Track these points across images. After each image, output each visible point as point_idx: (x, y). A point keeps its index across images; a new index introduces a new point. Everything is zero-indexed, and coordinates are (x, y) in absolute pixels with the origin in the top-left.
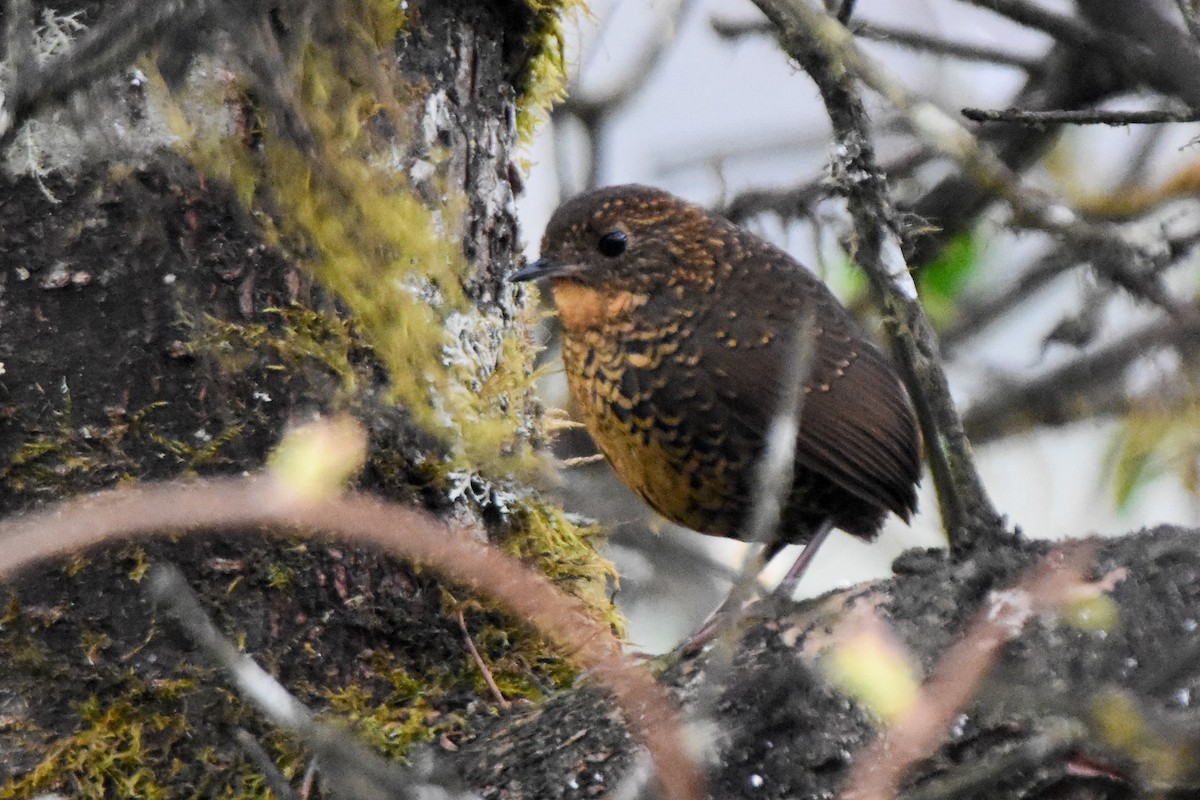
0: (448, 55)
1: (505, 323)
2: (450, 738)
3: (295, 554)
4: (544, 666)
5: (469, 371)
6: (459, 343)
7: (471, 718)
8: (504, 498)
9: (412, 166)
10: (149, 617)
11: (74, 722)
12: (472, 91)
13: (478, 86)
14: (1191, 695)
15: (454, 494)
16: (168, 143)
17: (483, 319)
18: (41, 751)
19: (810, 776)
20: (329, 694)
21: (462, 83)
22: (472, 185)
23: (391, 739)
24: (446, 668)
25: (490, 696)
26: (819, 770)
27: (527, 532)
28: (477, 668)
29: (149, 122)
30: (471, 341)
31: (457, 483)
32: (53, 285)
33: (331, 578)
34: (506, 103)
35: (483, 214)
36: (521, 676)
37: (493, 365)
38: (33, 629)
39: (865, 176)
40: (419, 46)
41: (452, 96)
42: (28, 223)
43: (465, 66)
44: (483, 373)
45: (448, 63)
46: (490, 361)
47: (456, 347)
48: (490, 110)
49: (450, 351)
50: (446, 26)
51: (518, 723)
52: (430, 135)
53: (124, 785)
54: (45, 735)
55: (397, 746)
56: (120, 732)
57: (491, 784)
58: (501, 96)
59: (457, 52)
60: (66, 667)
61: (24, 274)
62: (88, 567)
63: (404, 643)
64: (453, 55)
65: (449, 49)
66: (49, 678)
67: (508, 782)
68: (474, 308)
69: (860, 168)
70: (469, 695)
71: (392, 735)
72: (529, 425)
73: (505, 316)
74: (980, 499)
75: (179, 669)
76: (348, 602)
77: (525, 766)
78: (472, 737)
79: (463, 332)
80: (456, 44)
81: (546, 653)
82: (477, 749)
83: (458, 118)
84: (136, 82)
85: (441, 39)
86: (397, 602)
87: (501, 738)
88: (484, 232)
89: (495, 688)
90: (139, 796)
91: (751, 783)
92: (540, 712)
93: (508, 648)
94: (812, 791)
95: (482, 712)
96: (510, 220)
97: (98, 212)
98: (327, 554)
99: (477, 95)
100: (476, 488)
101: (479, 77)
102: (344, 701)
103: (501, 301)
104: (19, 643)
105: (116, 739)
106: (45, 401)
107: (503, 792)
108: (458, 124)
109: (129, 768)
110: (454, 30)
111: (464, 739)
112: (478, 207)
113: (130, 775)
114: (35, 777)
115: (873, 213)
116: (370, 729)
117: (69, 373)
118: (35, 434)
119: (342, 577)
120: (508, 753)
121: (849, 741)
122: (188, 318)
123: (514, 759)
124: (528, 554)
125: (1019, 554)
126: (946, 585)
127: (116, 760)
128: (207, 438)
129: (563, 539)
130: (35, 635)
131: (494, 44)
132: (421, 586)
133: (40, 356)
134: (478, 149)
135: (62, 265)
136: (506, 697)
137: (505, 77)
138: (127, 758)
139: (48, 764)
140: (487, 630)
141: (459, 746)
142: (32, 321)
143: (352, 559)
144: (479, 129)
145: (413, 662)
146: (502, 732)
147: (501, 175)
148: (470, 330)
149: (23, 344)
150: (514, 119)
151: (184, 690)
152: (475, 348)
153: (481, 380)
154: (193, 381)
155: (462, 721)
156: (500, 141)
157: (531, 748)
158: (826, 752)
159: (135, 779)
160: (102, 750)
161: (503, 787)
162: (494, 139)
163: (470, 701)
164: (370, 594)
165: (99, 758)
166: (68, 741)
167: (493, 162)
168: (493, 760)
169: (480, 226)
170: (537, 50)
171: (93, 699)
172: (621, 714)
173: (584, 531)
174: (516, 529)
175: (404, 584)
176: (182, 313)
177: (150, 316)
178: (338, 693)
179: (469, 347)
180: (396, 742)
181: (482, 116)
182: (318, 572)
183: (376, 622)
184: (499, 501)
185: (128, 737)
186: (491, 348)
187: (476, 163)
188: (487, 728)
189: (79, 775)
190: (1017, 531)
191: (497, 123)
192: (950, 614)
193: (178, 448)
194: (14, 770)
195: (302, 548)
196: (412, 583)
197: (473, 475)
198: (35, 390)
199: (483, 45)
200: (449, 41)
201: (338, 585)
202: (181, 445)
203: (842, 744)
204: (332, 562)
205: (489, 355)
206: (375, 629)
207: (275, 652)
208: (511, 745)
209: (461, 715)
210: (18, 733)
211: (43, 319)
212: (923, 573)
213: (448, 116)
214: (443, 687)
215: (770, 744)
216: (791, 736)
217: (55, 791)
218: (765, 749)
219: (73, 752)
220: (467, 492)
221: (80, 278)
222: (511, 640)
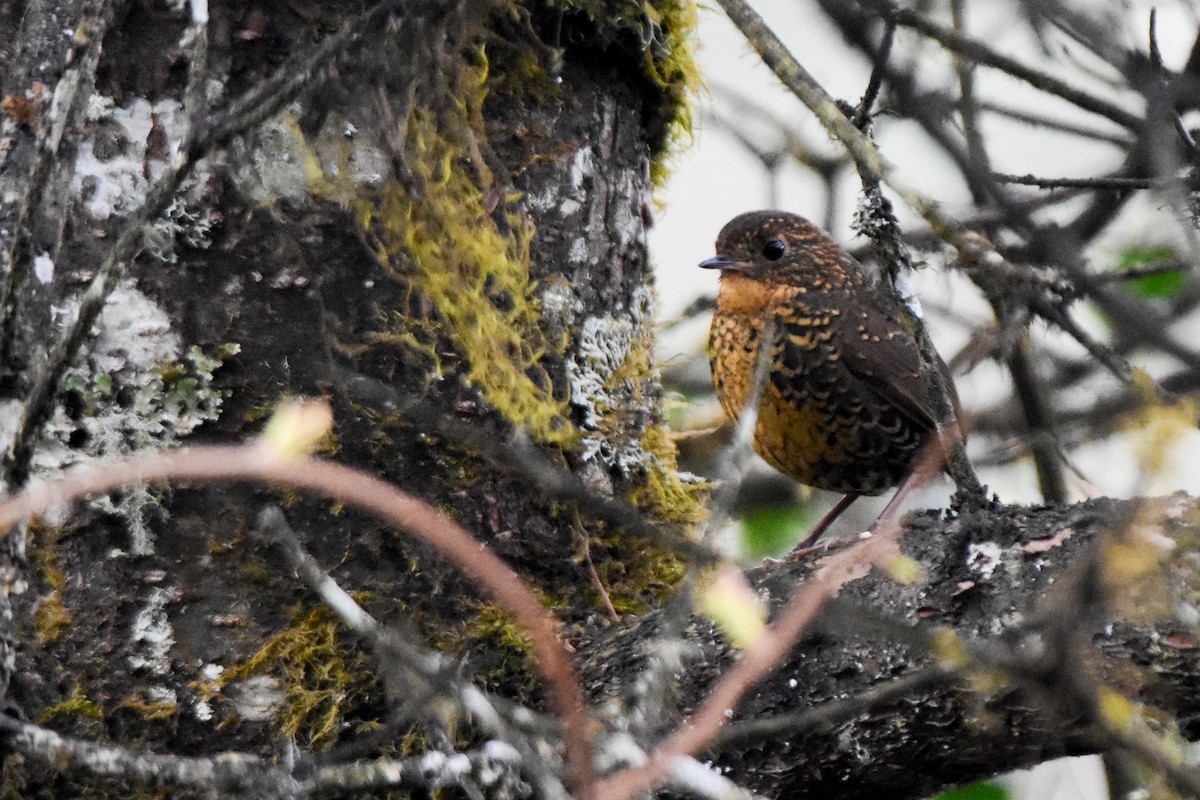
0: (594, 119)
1: (634, 328)
2: (571, 643)
3: (458, 498)
4: (652, 590)
5: (602, 362)
6: (595, 341)
7: (589, 628)
8: (627, 460)
9: (562, 203)
10: (345, 543)
11: (285, 621)
12: (613, 147)
13: (618, 145)
14: (1113, 628)
15: (586, 456)
16: (372, 181)
17: (615, 322)
18: (259, 642)
19: (833, 681)
20: (482, 606)
21: (604, 142)
22: (609, 220)
23: (526, 642)
24: (573, 589)
25: (606, 613)
26: (838, 676)
27: (645, 486)
28: (598, 590)
29: (356, 163)
30: (604, 339)
31: (590, 448)
32: (279, 286)
33: (486, 517)
34: (642, 157)
35: (619, 242)
36: (632, 598)
37: (623, 358)
38: (256, 549)
39: (885, 223)
40: (571, 111)
41: (596, 151)
42: (262, 237)
43: (607, 128)
44: (613, 364)
45: (594, 125)
46: (619, 355)
47: (592, 342)
48: (627, 162)
49: (588, 346)
50: (593, 97)
51: (621, 633)
52: (577, 180)
53: (320, 671)
54: (263, 631)
55: (529, 648)
56: (319, 630)
57: (598, 679)
58: (637, 152)
59: (602, 118)
60: (280, 578)
61: (258, 277)
62: (299, 503)
63: (543, 569)
64: (598, 119)
65: (596, 116)
66: (267, 587)
67: (611, 678)
68: (608, 315)
69: (881, 217)
70: (589, 611)
71: (527, 639)
72: (650, 405)
73: (634, 321)
74: (967, 472)
75: (366, 583)
76: (499, 536)
77: (624, 666)
78: (588, 642)
79: (598, 333)
80: (601, 111)
81: (653, 581)
82: (591, 652)
83: (600, 167)
84: (348, 132)
85: (588, 108)
86: (538, 537)
87: (608, 644)
88: (619, 256)
89: (611, 606)
90: (331, 679)
91: (789, 685)
92: (639, 624)
93: (624, 575)
94: (833, 692)
95: (598, 623)
96: (642, 249)
97: (315, 231)
98: (484, 499)
99: (617, 151)
100: (605, 452)
101: (619, 137)
102: (493, 611)
103: (631, 309)
104: (244, 559)
105: (316, 635)
106: (270, 375)
107: (608, 685)
108: (601, 172)
109: (324, 658)
110: (600, 100)
111: (582, 644)
112: (614, 237)
113: (324, 664)
114: (254, 661)
115: (891, 251)
116: (509, 634)
117: (290, 354)
118: (261, 399)
119: (496, 517)
120: (612, 656)
121: (861, 655)
122: (383, 315)
123: (616, 661)
124: (644, 504)
125: (993, 515)
126: (938, 538)
127: (315, 652)
128: (394, 407)
129: (674, 492)
130: (257, 553)
131: (633, 112)
132: (558, 525)
133: (268, 340)
134: (615, 193)
135: (286, 270)
136: (618, 612)
137: (642, 138)
138: (323, 649)
139: (262, 653)
140: (608, 561)
141: (578, 650)
142: (262, 314)
143: (504, 503)
144: (618, 177)
145: (548, 583)
146: (609, 640)
147: (635, 213)
148: (604, 330)
149: (256, 331)
150: (648, 170)
151: (370, 599)
152: (608, 345)
153: (612, 369)
154: (385, 363)
155: (582, 630)
156: (634, 187)
157: (629, 652)
158: (844, 663)
159: (329, 666)
160: (305, 643)
161: (606, 682)
162: (630, 185)
163: (591, 614)
164: (517, 531)
165: (302, 648)
166: (279, 636)
167: (629, 202)
168: (601, 661)
169: (616, 250)
170: (671, 117)
171: (299, 604)
172: (696, 629)
173: (692, 487)
174: (636, 484)
175: (544, 523)
176: (378, 311)
177: (353, 312)
178: (489, 605)
179: (603, 344)
180: (529, 644)
181: (620, 167)
182: (477, 512)
183: (519, 552)
184: (623, 462)
185: (326, 634)
186: (621, 345)
187: (614, 202)
188: (600, 635)
189: (287, 662)
190: (996, 498)
191: (633, 173)
192: (939, 560)
193: (371, 413)
194: (238, 656)
195: (464, 493)
196: (550, 522)
197: (603, 441)
198: (264, 366)
199: (623, 112)
200: (596, 109)
201: (492, 522)
202: (374, 412)
203: (856, 656)
204: (487, 505)
205: (620, 350)
206: (520, 558)
207: (441, 572)
208: (614, 650)
209: (582, 625)
210: (240, 628)
211: (270, 312)
212: (923, 528)
213: (592, 165)
214: (570, 604)
215: (804, 656)
216: (819, 650)
217: (268, 673)
218: (800, 660)
219: (283, 644)
220: (597, 454)
221: (300, 281)
222: (628, 569)
